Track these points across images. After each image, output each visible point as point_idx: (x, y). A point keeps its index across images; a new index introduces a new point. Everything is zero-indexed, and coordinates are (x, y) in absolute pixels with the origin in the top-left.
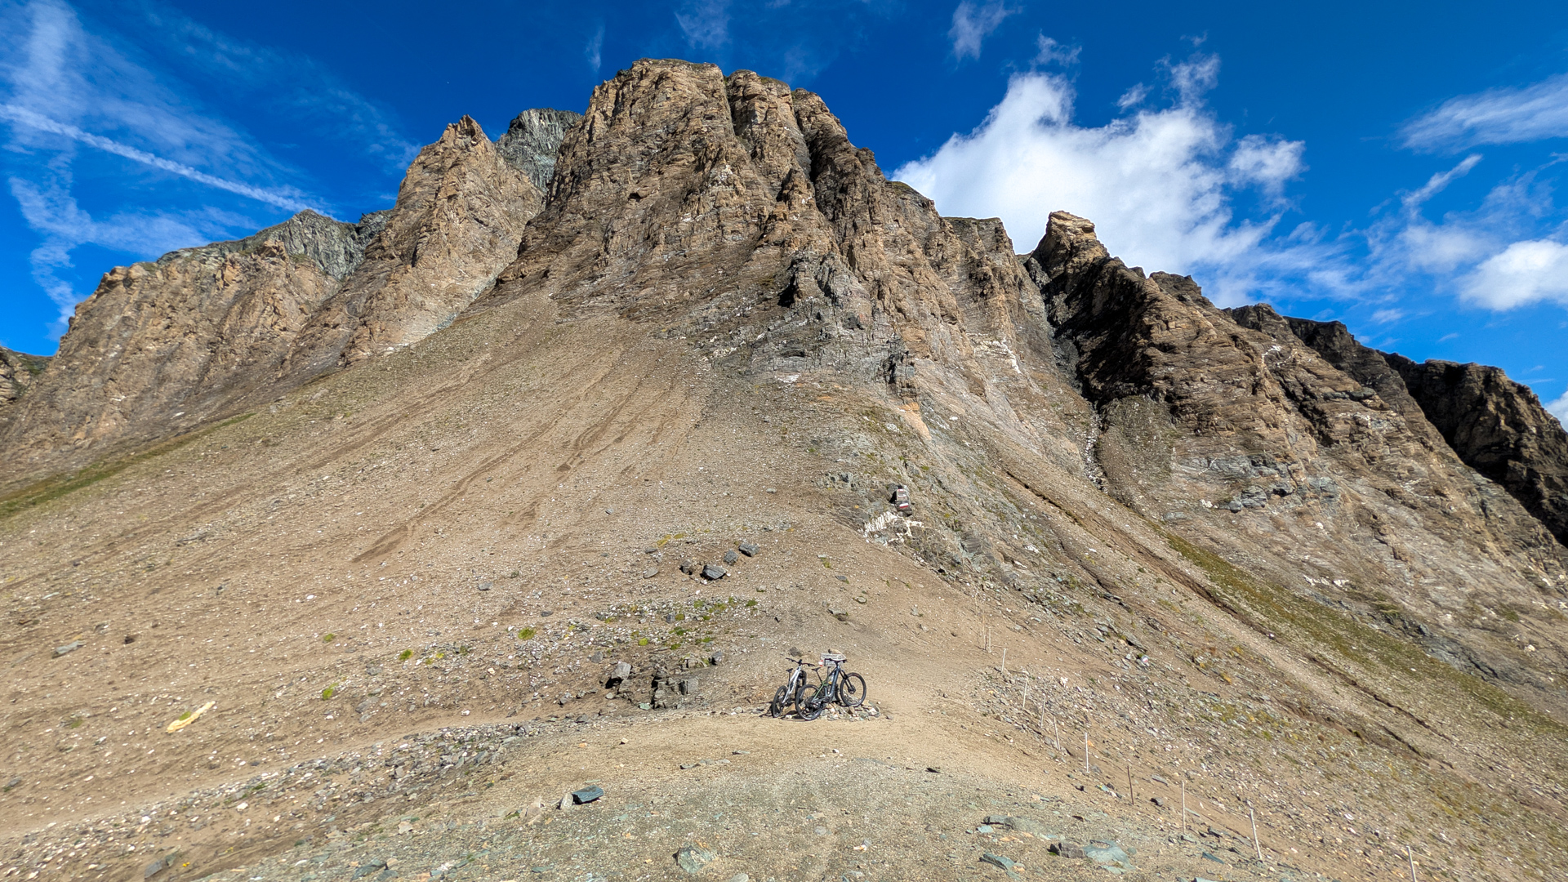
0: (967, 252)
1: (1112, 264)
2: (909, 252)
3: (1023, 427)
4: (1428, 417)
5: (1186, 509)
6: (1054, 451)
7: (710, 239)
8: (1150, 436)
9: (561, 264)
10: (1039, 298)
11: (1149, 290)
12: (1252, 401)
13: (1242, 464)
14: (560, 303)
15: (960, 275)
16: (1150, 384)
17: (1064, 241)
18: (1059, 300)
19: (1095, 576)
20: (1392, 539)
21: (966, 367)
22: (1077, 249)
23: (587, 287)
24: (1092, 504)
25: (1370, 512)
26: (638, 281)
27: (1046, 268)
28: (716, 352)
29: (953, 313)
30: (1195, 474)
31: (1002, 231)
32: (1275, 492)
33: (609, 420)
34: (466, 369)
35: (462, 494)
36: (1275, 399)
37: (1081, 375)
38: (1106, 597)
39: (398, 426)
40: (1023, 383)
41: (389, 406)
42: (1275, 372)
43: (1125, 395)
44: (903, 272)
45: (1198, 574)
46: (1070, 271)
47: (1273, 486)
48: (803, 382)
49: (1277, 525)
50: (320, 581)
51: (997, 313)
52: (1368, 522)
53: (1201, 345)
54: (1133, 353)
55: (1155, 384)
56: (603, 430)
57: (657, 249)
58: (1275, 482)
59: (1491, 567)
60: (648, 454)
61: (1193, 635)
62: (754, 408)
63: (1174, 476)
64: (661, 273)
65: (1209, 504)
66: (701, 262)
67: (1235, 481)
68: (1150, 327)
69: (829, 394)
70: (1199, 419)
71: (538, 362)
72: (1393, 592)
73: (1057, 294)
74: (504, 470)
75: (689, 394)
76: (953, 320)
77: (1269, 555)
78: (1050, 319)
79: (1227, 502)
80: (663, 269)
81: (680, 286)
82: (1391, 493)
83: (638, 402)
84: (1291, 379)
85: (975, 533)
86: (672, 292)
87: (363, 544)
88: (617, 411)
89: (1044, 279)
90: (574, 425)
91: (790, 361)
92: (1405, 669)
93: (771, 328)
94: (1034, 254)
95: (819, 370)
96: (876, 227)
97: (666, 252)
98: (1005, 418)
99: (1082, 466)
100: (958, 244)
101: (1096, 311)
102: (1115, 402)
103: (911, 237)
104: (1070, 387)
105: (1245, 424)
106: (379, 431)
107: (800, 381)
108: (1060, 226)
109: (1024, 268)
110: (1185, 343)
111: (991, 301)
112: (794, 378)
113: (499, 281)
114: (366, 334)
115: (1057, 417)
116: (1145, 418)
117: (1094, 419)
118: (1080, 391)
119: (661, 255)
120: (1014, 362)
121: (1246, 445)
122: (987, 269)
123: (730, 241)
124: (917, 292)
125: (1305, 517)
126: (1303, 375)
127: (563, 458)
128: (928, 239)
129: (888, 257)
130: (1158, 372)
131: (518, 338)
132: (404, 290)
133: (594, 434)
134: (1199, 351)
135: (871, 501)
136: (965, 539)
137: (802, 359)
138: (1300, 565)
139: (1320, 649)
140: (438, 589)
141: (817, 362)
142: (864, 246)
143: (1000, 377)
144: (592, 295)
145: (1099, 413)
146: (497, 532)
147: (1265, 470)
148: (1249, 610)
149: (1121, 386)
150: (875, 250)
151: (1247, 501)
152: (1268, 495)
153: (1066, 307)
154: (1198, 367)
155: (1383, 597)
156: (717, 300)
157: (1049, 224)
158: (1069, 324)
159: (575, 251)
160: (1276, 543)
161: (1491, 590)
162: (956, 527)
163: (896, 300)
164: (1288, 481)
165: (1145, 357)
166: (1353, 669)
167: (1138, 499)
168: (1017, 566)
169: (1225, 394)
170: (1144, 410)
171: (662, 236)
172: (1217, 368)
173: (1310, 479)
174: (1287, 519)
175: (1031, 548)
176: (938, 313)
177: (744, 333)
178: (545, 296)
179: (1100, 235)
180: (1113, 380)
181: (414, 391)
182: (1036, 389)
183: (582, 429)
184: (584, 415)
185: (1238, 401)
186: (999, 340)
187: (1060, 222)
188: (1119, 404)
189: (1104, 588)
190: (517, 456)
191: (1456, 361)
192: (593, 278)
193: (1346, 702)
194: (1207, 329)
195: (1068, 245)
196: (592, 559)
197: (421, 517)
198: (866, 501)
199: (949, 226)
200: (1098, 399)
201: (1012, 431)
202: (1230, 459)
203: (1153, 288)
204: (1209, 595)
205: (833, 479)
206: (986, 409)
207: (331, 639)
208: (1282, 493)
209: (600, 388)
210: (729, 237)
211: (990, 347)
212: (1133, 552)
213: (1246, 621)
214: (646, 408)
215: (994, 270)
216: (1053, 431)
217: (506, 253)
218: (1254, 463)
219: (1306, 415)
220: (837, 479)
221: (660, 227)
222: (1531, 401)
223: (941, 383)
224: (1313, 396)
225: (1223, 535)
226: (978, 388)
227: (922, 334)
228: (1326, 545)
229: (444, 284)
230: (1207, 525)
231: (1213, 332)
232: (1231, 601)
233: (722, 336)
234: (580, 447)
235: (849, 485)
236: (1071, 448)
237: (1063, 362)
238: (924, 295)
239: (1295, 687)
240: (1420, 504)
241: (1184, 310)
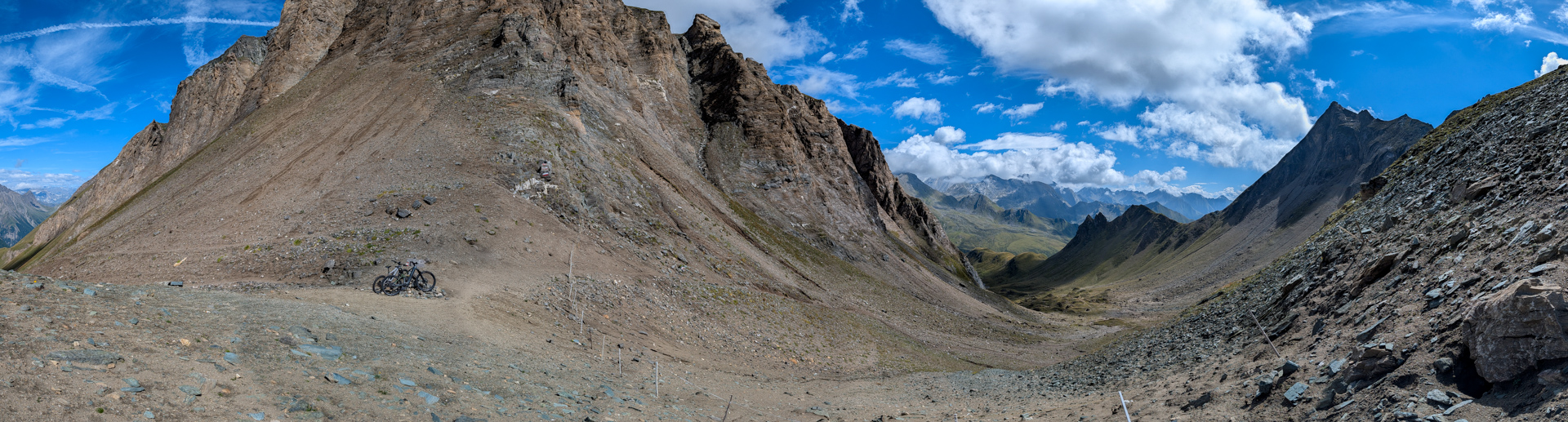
0: (640, 27)
1: (726, 48)
2: (599, 22)
3: (664, 134)
4: (849, 150)
5: (744, 187)
6: (681, 150)
7: (453, 10)
8: (732, 145)
9: (363, 36)
10: (685, 59)
11: (742, 65)
12: (780, 132)
13: (773, 165)
14: (360, 57)
15: (635, 39)
16: (736, 116)
17: (703, 30)
18: (696, 62)
19: (676, 222)
20: (828, 203)
21: (631, 94)
22: (709, 36)
23: (376, 46)
24: (692, 182)
25: (822, 191)
26: (405, 39)
27: (691, 43)
28: (447, 77)
29: (625, 60)
30: (751, 169)
31: (665, 19)
32: (786, 180)
33: (373, 123)
34: (306, 101)
35: (289, 169)
36: (790, 132)
37: (702, 107)
38: (679, 234)
39: (272, 136)
40: (668, 107)
41: (269, 126)
42: (793, 119)
43: (723, 121)
44: (594, 33)
45: (739, 222)
46: (704, 47)
47: (785, 177)
48: (500, 95)
49: (784, 197)
50: (227, 213)
51: (657, 64)
52: (820, 196)
53: (760, 99)
54: (730, 98)
55: (739, 117)
56: (367, 130)
57: (419, 19)
58: (786, 175)
59: (858, 215)
60: (389, 143)
61: (722, 253)
62: (463, 112)
63: (741, 169)
64: (422, 33)
65: (755, 185)
66: (447, 24)
67: (769, 174)
68: (740, 85)
69: (516, 102)
70: (756, 139)
71: (343, 93)
72: (825, 228)
73: (695, 59)
74: (312, 156)
75: (424, 104)
76: (625, 65)
77: (778, 212)
78: (690, 72)
79: (763, 184)
80: (423, 29)
81: (433, 39)
82: (830, 182)
83: (391, 112)
84: (799, 124)
85: (595, 194)
86: (427, 43)
87: (245, 196)
88: (378, 117)
89: (689, 49)
90: (353, 128)
91: (493, 82)
92: (819, 263)
93: (485, 61)
94: (685, 35)
95: (513, 87)
96: (576, 5)
97: (425, 20)
98: (653, 127)
99: (696, 161)
100: (635, 22)
101: (715, 71)
102: (718, 124)
103: (600, 13)
104: (695, 113)
105: (777, 144)
106: (264, 139)
107: (499, 94)
108: (701, 22)
109: (678, 42)
110: (753, 97)
111: (652, 56)
112: (494, 92)
113: (330, 50)
114: (267, 90)
115: (685, 130)
116: (731, 135)
117: (706, 133)
118: (700, 116)
119: (421, 22)
120: (664, 94)
121: (776, 155)
122: (652, 38)
123: (467, 11)
124: (602, 45)
125: (797, 193)
126: (804, 122)
127: (342, 147)
128: (616, 16)
129: (583, 24)
130: (741, 110)
131: (335, 80)
132: (282, 64)
133: (361, 133)
134: (760, 102)
135: (524, 171)
136: (587, 197)
137: (502, 80)
138: (789, 217)
139: (789, 259)
140: (267, 218)
141: (512, 82)
142: (567, 15)
143: (655, 103)
144: (378, 50)
145: (709, 130)
146: (300, 190)
147: (783, 169)
148: (760, 240)
149: (722, 115)
150: (574, 18)
151: (774, 184)
152: (783, 182)
153: (699, 67)
154: (758, 111)
155: (821, 230)
156: (453, 46)
157: (695, 20)
158: (700, 76)
159: (370, 27)
160: (782, 206)
161: (857, 225)
162: (583, 189)
163: (587, 49)
164: (792, 175)
165: (735, 101)
166: (798, 265)
167: (722, 181)
168: (623, 215)
169: (769, 127)
170: (731, 130)
171: (423, 11)
172: (767, 112)
173: (801, 174)
174: (790, 194)
175: (638, 204)
176: (615, 59)
177: (467, 65)
178: (352, 55)
179: (722, 31)
180: (718, 112)
181: (281, 117)
182: (675, 112)
183: (357, 130)
184: (360, 121)
185: (774, 132)
186: (657, 80)
187: (702, 20)
188: (719, 126)
189: (680, 229)
190: (319, 148)
191: (859, 127)
192: (380, 40)
193: (791, 281)
194: (764, 92)
195: (704, 33)
196: (341, 204)
197: (270, 182)
198: (521, 171)
199: (630, 11)
200: (709, 121)
201: (656, 136)
202: (768, 162)
203: (744, 65)
204: (742, 233)
205: (502, 156)
206: (642, 121)
207: (224, 238)
208: (789, 181)
209: (372, 105)
210: (467, 8)
211: (650, 83)
212: (710, 210)
213: (758, 246)
214: (396, 115)
215: (656, 39)
216: (682, 138)
217: (336, 32)
218: (778, 165)
219: (803, 142)
220: (505, 156)
221: (422, 6)
222: (878, 147)
223: (613, 102)
224: (806, 132)
225: (760, 202)
226: (638, 107)
227: (603, 71)
228: (804, 207)
229: (303, 57)
230: (752, 196)
231: (767, 93)
232: (752, 235)
233: (453, 67)
234: (351, 141)
235: (512, 160)
236: (691, 149)
237: (694, 98)
238: (607, 48)
239: (765, 276)
240: (840, 188)
241: (755, 79)
